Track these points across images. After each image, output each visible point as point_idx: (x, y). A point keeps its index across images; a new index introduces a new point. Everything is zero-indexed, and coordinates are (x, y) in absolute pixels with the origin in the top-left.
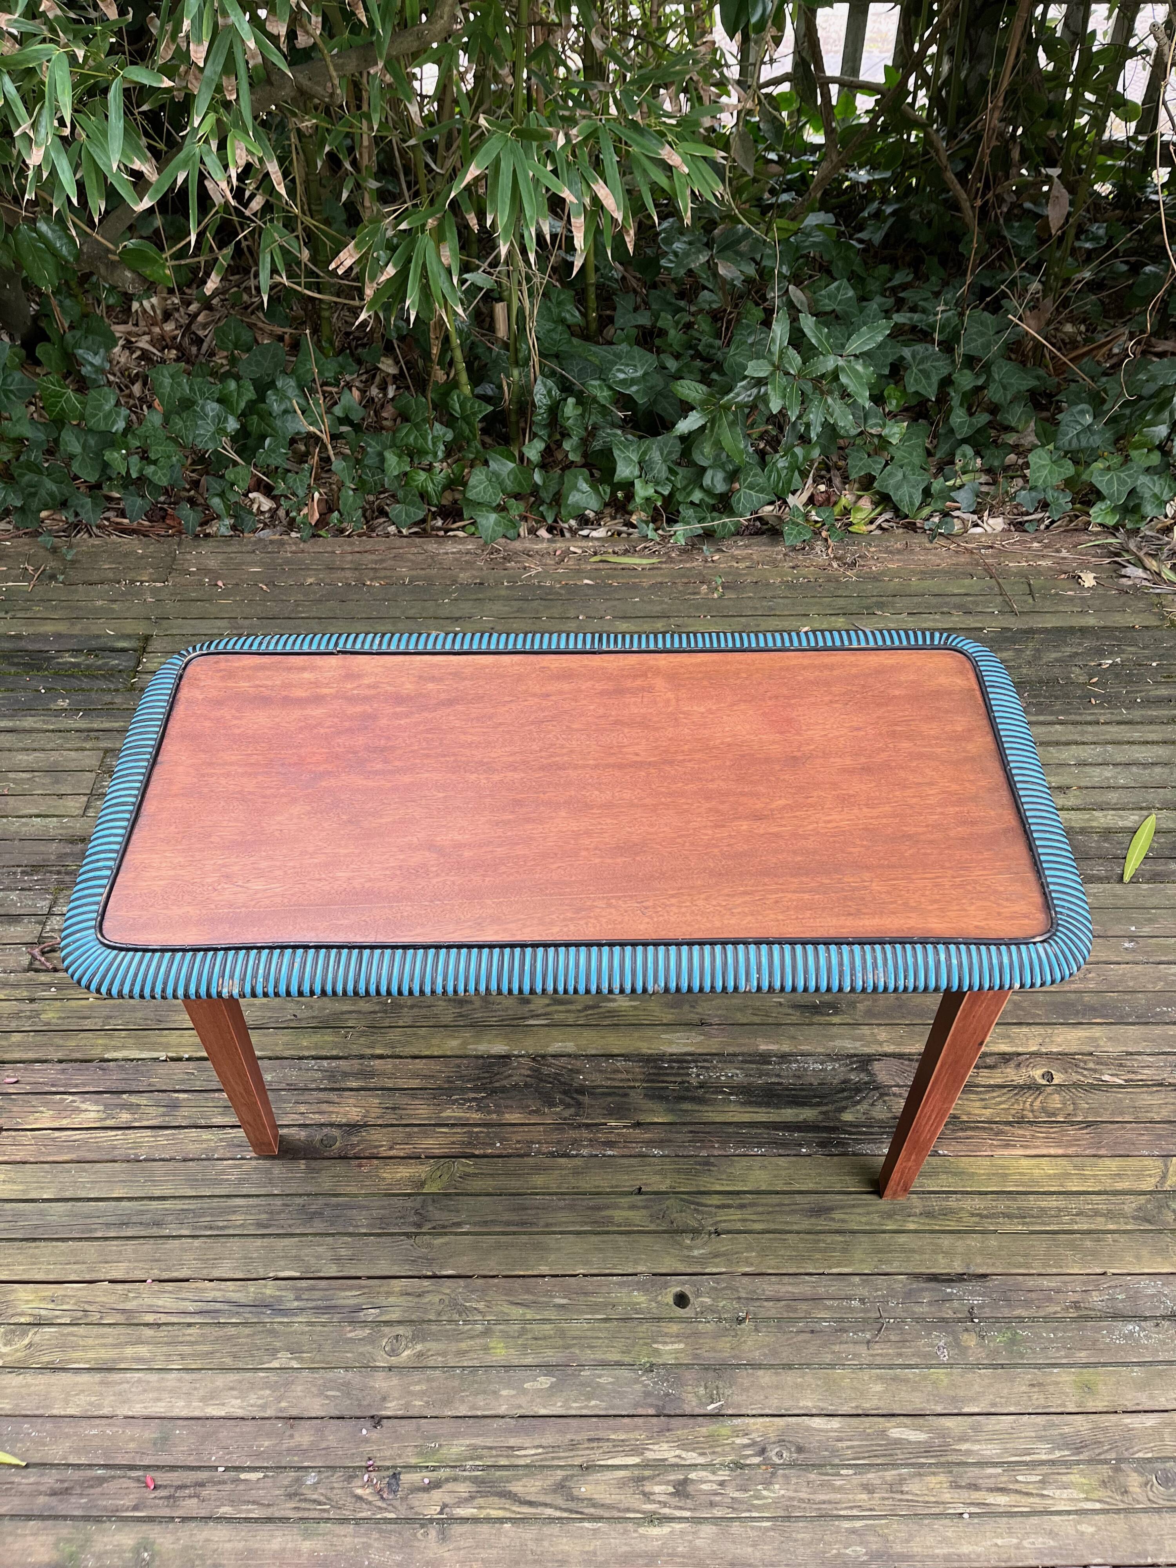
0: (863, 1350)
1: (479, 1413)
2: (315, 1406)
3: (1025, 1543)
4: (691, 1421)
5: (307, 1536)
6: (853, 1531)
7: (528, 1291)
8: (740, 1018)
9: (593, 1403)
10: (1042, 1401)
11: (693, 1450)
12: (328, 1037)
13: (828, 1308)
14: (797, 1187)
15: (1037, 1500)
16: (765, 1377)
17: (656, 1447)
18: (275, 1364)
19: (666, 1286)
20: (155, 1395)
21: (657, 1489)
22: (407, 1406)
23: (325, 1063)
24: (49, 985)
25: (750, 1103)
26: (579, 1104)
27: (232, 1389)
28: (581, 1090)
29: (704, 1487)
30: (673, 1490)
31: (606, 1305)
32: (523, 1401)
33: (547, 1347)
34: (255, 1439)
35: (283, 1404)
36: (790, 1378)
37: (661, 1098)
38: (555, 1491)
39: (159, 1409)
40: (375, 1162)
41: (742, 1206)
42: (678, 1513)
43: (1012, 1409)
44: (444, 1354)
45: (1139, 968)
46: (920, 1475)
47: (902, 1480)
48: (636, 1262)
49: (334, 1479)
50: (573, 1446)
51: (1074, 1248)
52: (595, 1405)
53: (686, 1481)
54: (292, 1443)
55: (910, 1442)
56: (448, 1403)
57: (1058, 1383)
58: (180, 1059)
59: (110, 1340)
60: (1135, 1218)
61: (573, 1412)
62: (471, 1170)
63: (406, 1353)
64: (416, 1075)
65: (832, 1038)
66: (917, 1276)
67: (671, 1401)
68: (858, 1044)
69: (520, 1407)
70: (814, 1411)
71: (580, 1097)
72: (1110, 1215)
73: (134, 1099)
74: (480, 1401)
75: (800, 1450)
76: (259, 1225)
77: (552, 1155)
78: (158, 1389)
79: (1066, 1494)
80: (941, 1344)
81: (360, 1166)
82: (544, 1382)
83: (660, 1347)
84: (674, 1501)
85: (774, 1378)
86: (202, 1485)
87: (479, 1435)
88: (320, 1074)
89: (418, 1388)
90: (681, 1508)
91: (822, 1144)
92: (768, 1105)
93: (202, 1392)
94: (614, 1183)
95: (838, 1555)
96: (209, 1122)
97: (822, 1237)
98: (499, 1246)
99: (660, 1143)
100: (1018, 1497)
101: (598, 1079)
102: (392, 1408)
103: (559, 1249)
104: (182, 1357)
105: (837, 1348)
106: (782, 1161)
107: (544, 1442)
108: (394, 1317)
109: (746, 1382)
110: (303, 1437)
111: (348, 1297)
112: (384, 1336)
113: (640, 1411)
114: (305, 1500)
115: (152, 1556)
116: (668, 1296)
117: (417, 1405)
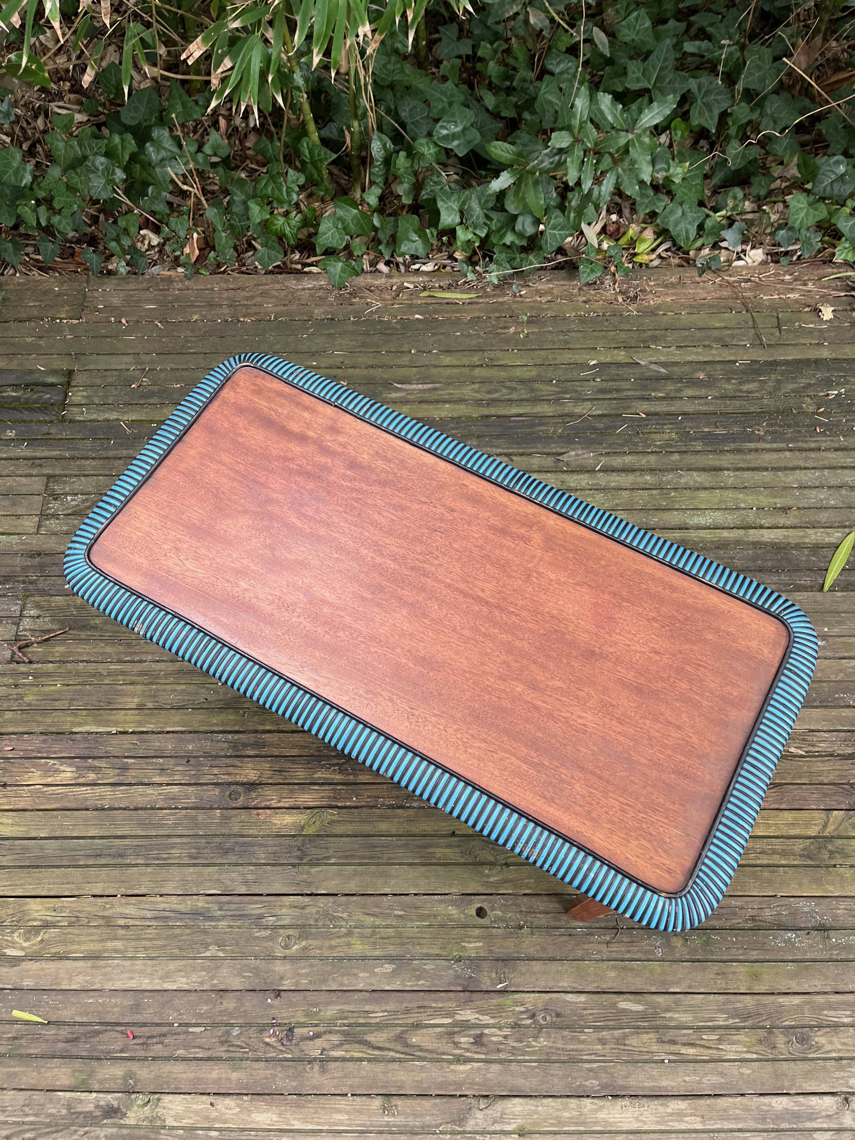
0: (603, 948)
1: (345, 989)
2: (236, 983)
3: (704, 1080)
4: (486, 996)
5: (235, 1070)
6: (591, 1070)
7: (376, 905)
9: (421, 982)
10: (724, 985)
11: (487, 1014)
12: (231, 716)
15: (714, 1052)
16: (537, 966)
17: (462, 1012)
18: (208, 954)
19: (471, 903)
20: (130, 975)
21: (463, 1040)
22: (297, 983)
23: (230, 736)
24: (27, 674)
27: (180, 971)
29: (494, 1039)
30: (472, 1040)
31: (429, 916)
32: (373, 980)
33: (390, 944)
34: (197, 1005)
35: (215, 982)
36: (554, 966)
38: (396, 1041)
39: (132, 984)
40: (268, 811)
42: (476, 1056)
43: (702, 990)
44: (320, 948)
45: (827, 662)
46: (638, 1033)
47: (625, 1036)
48: (450, 886)
49: (250, 1031)
50: (407, 1011)
51: (756, 877)
52: (422, 984)
53: (482, 1035)
54: (223, 1008)
55: (632, 1011)
56: (324, 981)
57: (735, 973)
58: (126, 733)
59: (96, 938)
60: (801, 856)
61: (408, 988)
62: (336, 818)
63: (295, 947)
64: (294, 746)
69: (372, 984)
70: (569, 990)
72: (784, 854)
73: (96, 763)
74: (346, 980)
75: (558, 1015)
76: (191, 857)
77: (392, 807)
78: (131, 971)
79: (734, 1048)
80: (658, 945)
81: (258, 814)
82: (389, 968)
83: (466, 945)
84: (474, 1048)
85: (543, 967)
86: (164, 1035)
87: (345, 1003)
88: (226, 745)
89: (304, 971)
90: (478, 1053)
93: (160, 974)
94: (436, 828)
95: (581, 1085)
96: (150, 781)
98: (355, 874)
100: (702, 1050)
102: (287, 984)
103: (397, 877)
104: (146, 949)
105: (586, 946)
107: (388, 1008)
108: (286, 922)
109: (524, 969)
110: (229, 1003)
111: (254, 909)
112: (280, 935)
113: (452, 988)
114: (233, 1045)
115: (135, 1082)
116: (472, 910)
117: (304, 983)
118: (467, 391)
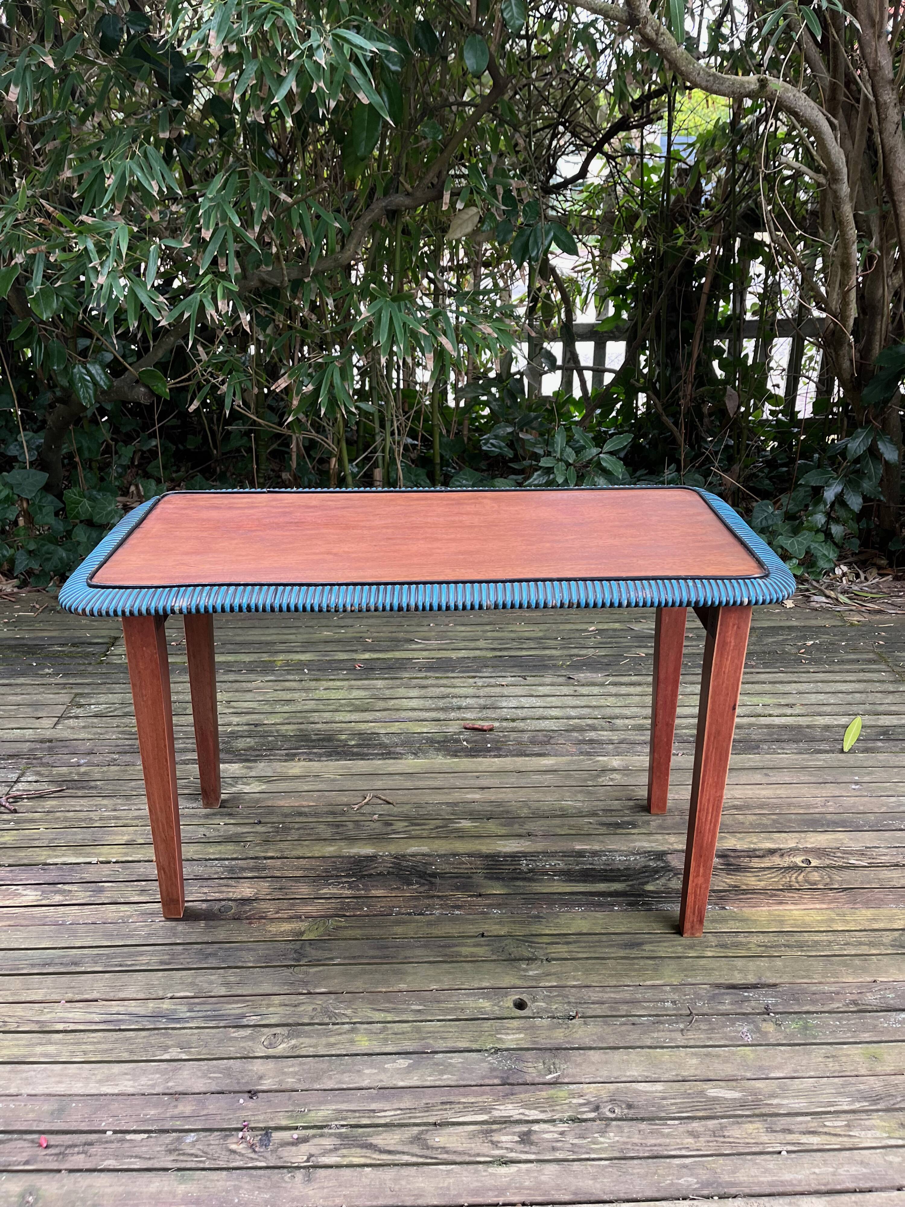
0: (678, 1035)
1: (345, 1086)
2: (200, 1085)
3: (841, 1171)
4: (532, 1088)
5: (182, 1181)
6: (685, 1166)
7: (389, 1002)
8: (559, 831)
9: (445, 1077)
10: (838, 1068)
11: (535, 1108)
12: (230, 847)
13: (645, 1008)
14: (612, 930)
15: (845, 1139)
16: (595, 1056)
17: (502, 1107)
18: (167, 1057)
19: (506, 995)
20: (57, 1079)
21: (504, 1138)
22: (280, 1083)
23: (227, 862)
24: (9, 821)
25: (571, 881)
26: (431, 883)
27: (126, 1074)
28: (434, 875)
29: (546, 1136)
30: (517, 1139)
31: (455, 1009)
32: (383, 1076)
33: (405, 1039)
34: (143, 1109)
35: (170, 1084)
36: (618, 1055)
37: (498, 879)
38: (411, 1143)
39: (60, 1089)
40: (264, 921)
41: (568, 943)
42: (524, 1157)
43: (812, 1074)
44: (315, 1046)
45: (866, 799)
46: (738, 1123)
47: (723, 1128)
48: (481, 980)
49: (211, 1138)
50: (428, 1108)
51: (846, 965)
52: (447, 1078)
53: (529, 1132)
54: (176, 1111)
55: (726, 1099)
56: (318, 1079)
57: (849, 1055)
58: (109, 862)
59: (23, 1042)
60: (892, 946)
61: (428, 1084)
62: (342, 924)
63: (282, 1046)
64: (298, 868)
65: (633, 841)
66: (718, 986)
67: (514, 1073)
68: (653, 845)
69: (381, 1081)
70: (640, 1079)
71: (433, 880)
72: (871, 944)
73: (66, 887)
74: (346, 1077)
75: (630, 1106)
76: (162, 963)
77: (410, 914)
78: (60, 1075)
79: (870, 1134)
80: (745, 1030)
81: (250, 923)
82: (403, 1063)
83: (503, 1036)
84: (520, 1147)
85: (603, 1056)
86: (91, 1144)
87: (344, 1102)
88: (222, 869)
89: (291, 1070)
90: (526, 1153)
91: (630, 904)
92: (585, 881)
93: (99, 1077)
94: (462, 930)
95: (672, 1184)
96: (127, 900)
97: (636, 961)
98: (364, 972)
99: (499, 906)
100: (828, 1138)
101: (448, 868)
102: (267, 1084)
103: (415, 973)
104: (85, 1053)
105: (655, 1035)
106: (598, 915)
107: (402, 1106)
108: (273, 1021)
109: (579, 1060)
110: (186, 1107)
111: (234, 1008)
112: (263, 1035)
113: (487, 1082)
114: (184, 1154)
115: (36, 1200)
116: (509, 1002)
117: (290, 1082)
118: (481, 644)
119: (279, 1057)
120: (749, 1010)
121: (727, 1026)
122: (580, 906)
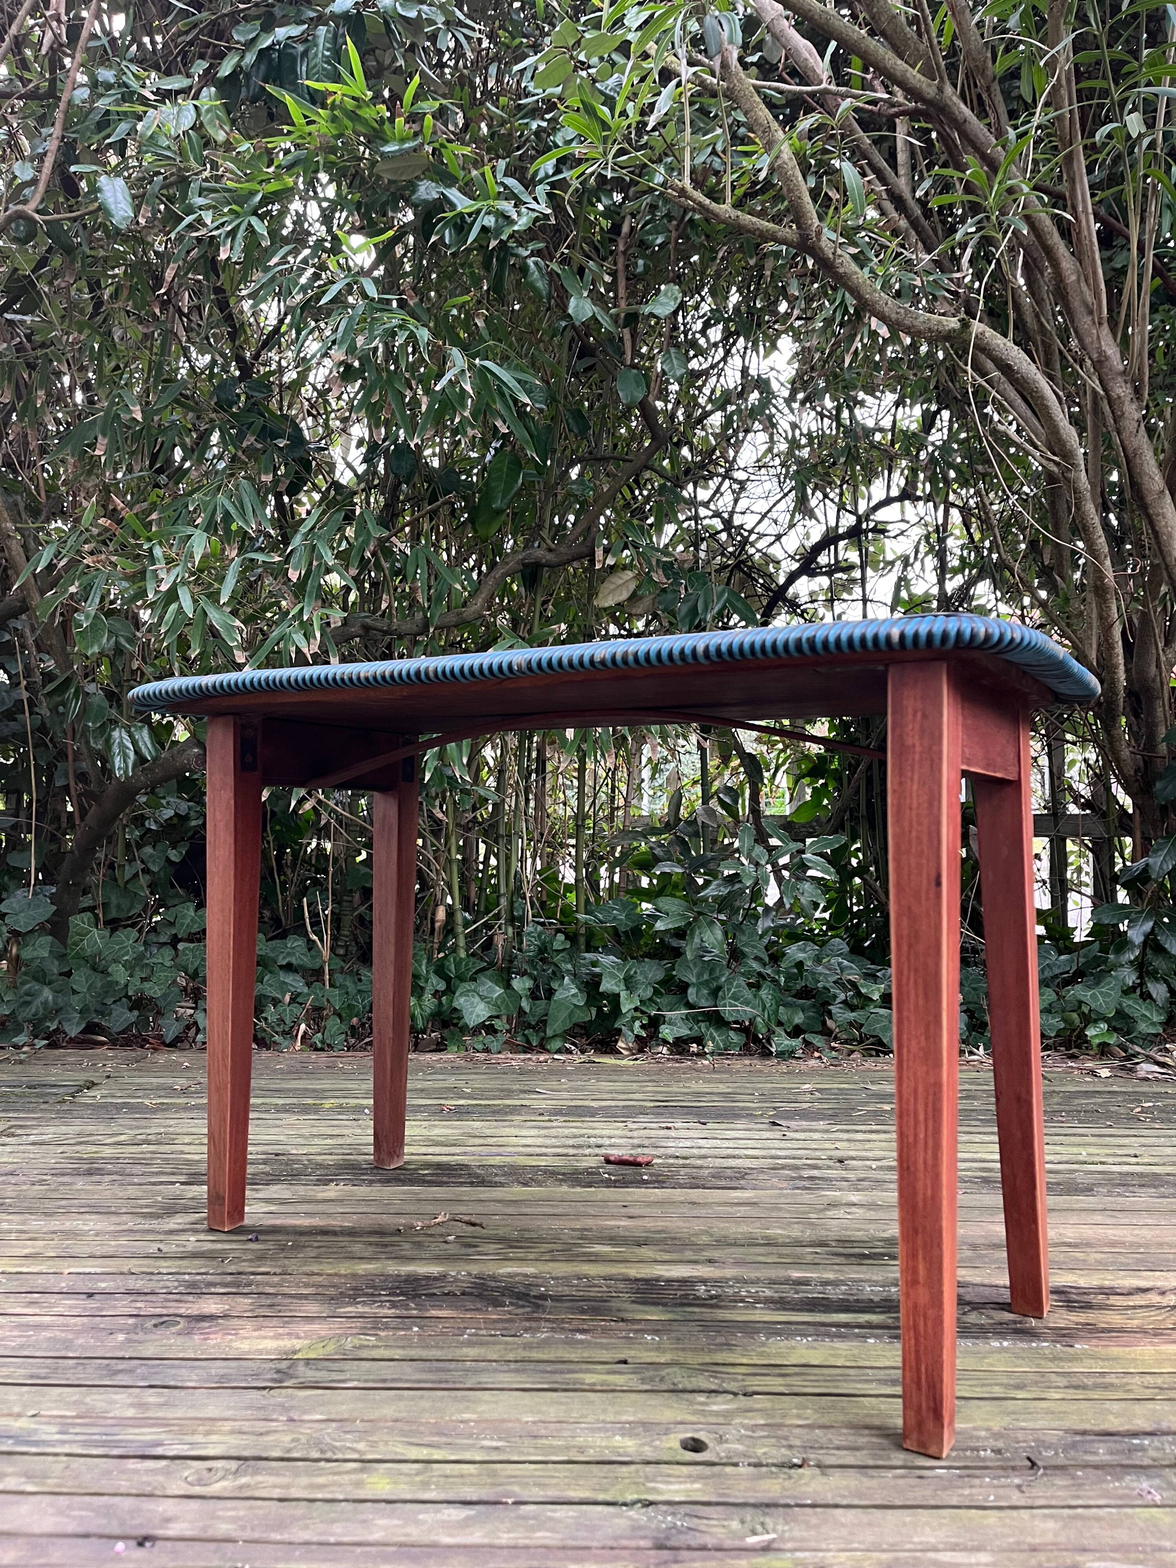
0: (1012, 1493)
1: (332, 1540)
8: (763, 1259)
9: (539, 1534)
12: (199, 1262)
16: (847, 1517)
19: (666, 1432)
22: (203, 1529)
23: (187, 1277)
25: (785, 1309)
26: (538, 1306)
28: (543, 1297)
31: (567, 1448)
32: (412, 1530)
33: (464, 1484)
36: (893, 1517)
37: (655, 1304)
41: (784, 1375)
44: (285, 1487)
48: (618, 1412)
52: (542, 1536)
56: (280, 1528)
61: (503, 1542)
64: (307, 1286)
65: (894, 1272)
66: (1080, 1432)
67: (681, 1533)
69: (408, 1535)
70: (941, 1546)
71: (540, 1302)
74: (337, 1529)
76: (32, 1376)
82: (454, 1514)
83: (661, 1486)
88: (175, 1284)
89: (230, 1514)
91: (895, 1337)
92: (811, 1311)
98: (399, 1399)
99: (655, 1332)
101: (566, 1291)
105: (967, 1492)
106: (839, 1346)
108: (211, 1453)
109: (814, 1520)
111: (145, 1434)
113: (625, 1543)
116: (672, 1442)
117: (223, 1529)
118: (637, 1096)
119: (212, 1498)
120: (1146, 1462)
121: (1108, 1482)
122: (805, 1336)
